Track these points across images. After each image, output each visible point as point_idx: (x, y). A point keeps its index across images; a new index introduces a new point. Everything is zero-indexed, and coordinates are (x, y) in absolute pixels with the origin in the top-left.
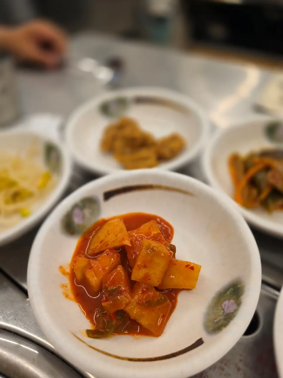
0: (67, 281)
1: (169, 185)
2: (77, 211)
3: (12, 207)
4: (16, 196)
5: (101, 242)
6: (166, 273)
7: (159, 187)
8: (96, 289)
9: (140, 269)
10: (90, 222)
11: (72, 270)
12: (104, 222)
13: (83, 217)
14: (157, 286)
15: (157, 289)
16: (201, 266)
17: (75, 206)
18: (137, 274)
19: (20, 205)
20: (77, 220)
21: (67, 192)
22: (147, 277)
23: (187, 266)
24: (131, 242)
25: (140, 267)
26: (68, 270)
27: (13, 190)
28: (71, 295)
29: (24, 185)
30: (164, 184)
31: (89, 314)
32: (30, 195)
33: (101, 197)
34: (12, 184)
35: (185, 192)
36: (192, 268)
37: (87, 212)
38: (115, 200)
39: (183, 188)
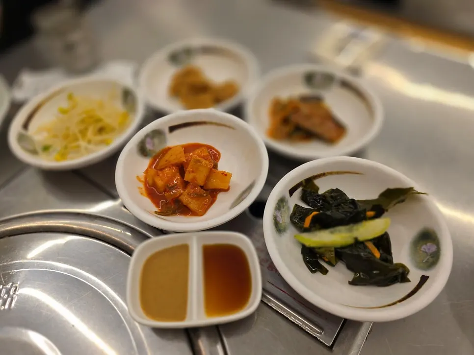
0: (142, 185)
1: (218, 122)
2: (148, 140)
3: (99, 138)
4: (101, 130)
5: (166, 161)
6: (208, 178)
7: (211, 123)
8: (162, 190)
9: (189, 173)
10: (159, 149)
11: (146, 178)
12: (169, 149)
13: (154, 145)
14: (202, 185)
15: (202, 187)
16: (231, 174)
17: (147, 136)
18: (188, 177)
19: (104, 137)
20: (149, 147)
21: (141, 127)
22: (194, 179)
23: (222, 174)
24: (187, 160)
25: (189, 172)
26: (143, 179)
27: (99, 125)
28: (144, 193)
29: (108, 121)
30: (214, 121)
31: (156, 204)
32: (113, 130)
33: (167, 130)
34: (99, 120)
35: (229, 127)
36: (226, 175)
37: (156, 141)
38: (177, 132)
39: (228, 124)
